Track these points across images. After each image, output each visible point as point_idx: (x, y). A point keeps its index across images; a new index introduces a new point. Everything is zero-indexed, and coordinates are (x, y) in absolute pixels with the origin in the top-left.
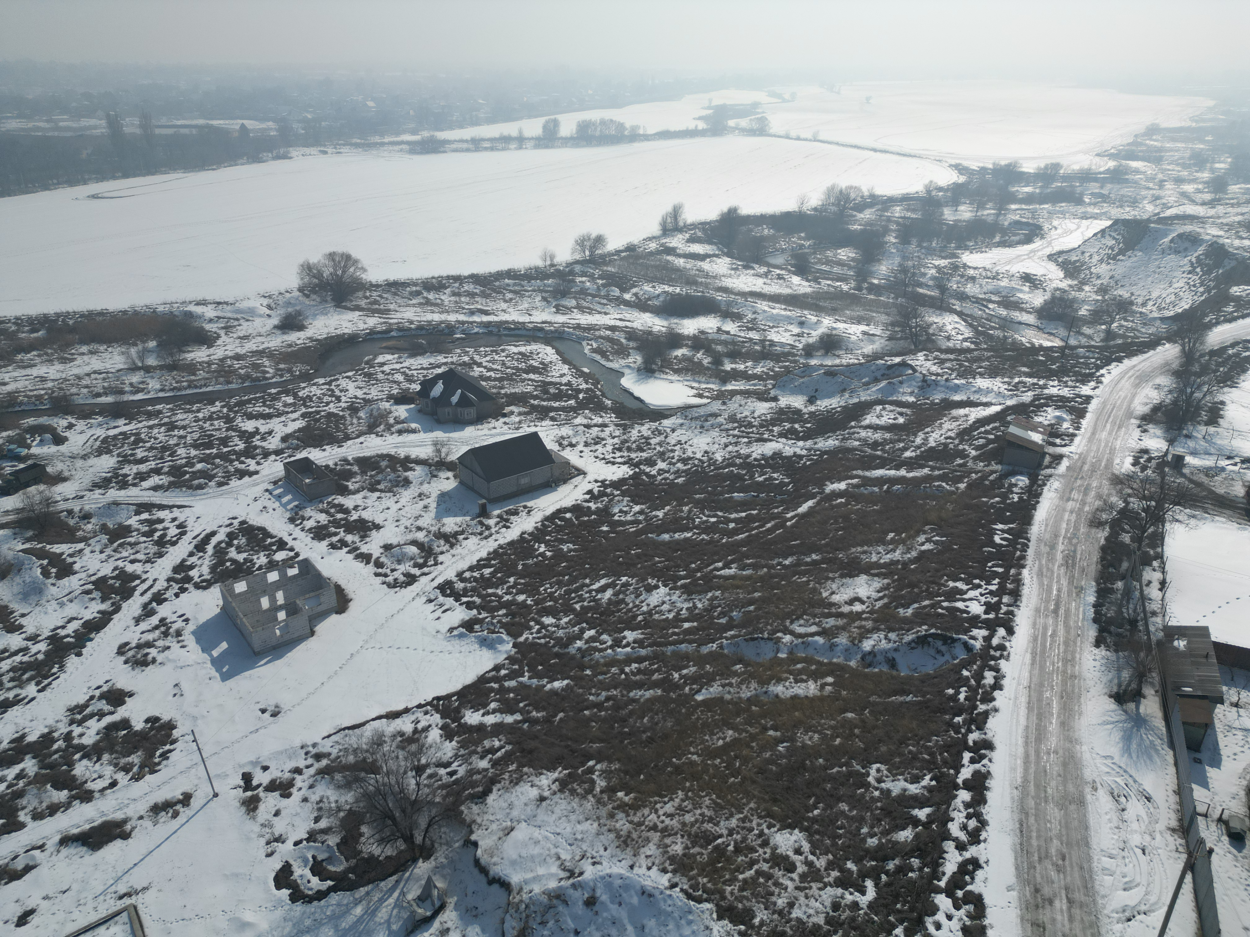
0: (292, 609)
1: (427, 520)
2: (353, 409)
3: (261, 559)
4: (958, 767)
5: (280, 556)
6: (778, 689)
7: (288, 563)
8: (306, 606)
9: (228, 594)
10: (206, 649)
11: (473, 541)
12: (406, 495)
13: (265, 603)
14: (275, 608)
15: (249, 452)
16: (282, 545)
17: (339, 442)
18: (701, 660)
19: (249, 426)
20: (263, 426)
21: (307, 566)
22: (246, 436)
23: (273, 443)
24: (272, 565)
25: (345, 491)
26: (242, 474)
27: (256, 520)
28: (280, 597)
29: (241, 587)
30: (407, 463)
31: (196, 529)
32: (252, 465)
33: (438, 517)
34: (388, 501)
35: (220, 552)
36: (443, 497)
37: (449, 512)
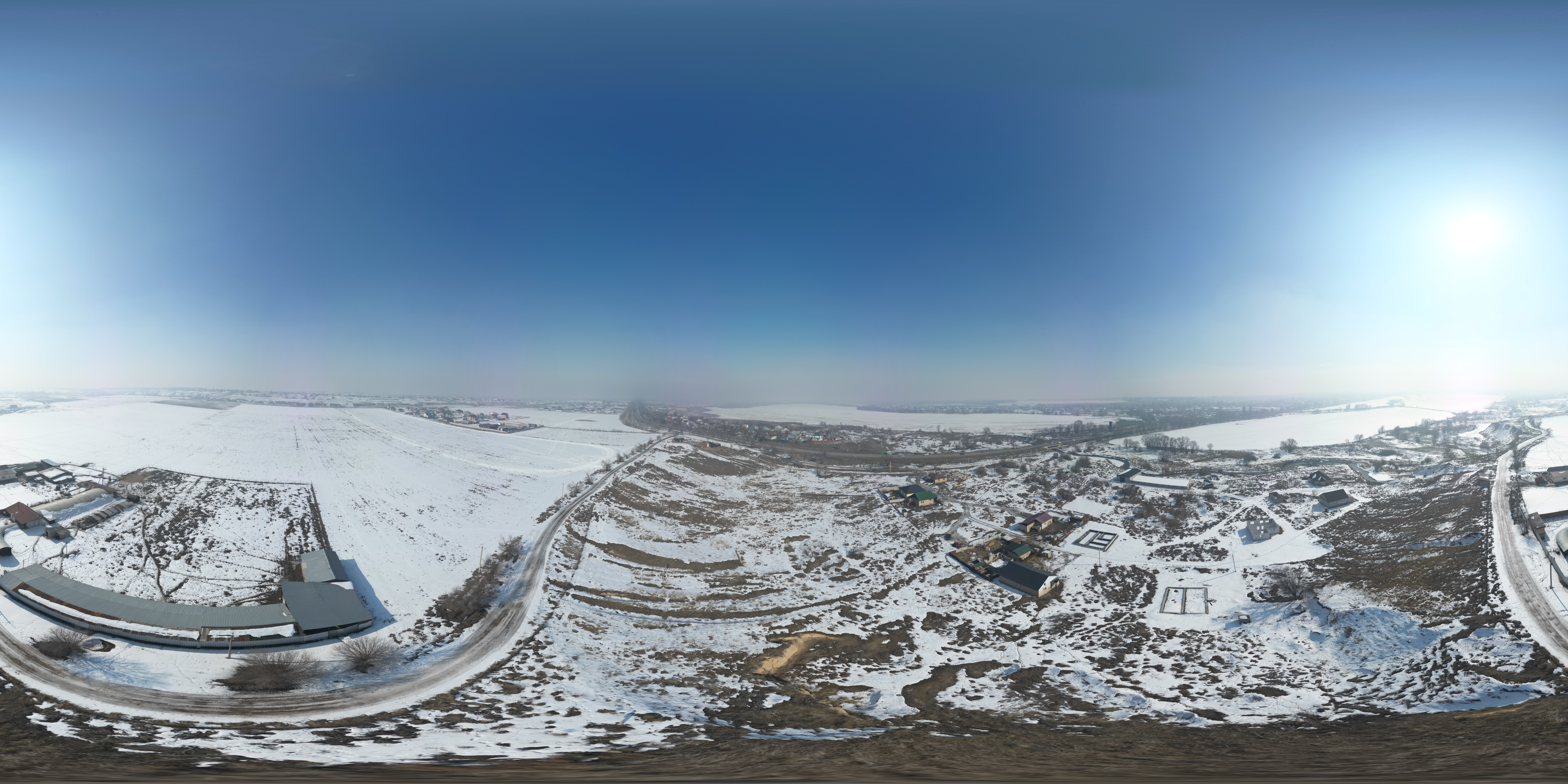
0: (1265, 531)
1: (1309, 512)
2: (1290, 480)
3: (1259, 517)
4: (1486, 564)
5: (1264, 517)
6: (1426, 556)
7: (1266, 519)
8: (1270, 531)
9: (1249, 524)
10: (1240, 536)
11: (1323, 519)
12: (1303, 505)
13: (1258, 528)
14: (1261, 530)
15: (1260, 489)
16: (1265, 514)
17: (1285, 489)
18: (1398, 551)
19: (1262, 482)
20: (1265, 483)
21: (1272, 521)
22: (1261, 485)
23: (1267, 487)
24: (1262, 519)
25: (1285, 502)
26: (1258, 494)
27: (1259, 507)
28: (1263, 527)
29: (1252, 523)
30: (1304, 496)
31: (1244, 506)
32: (1261, 492)
33: (1312, 512)
34: (1298, 506)
35: (1248, 513)
36: (1314, 506)
37: (1316, 510)
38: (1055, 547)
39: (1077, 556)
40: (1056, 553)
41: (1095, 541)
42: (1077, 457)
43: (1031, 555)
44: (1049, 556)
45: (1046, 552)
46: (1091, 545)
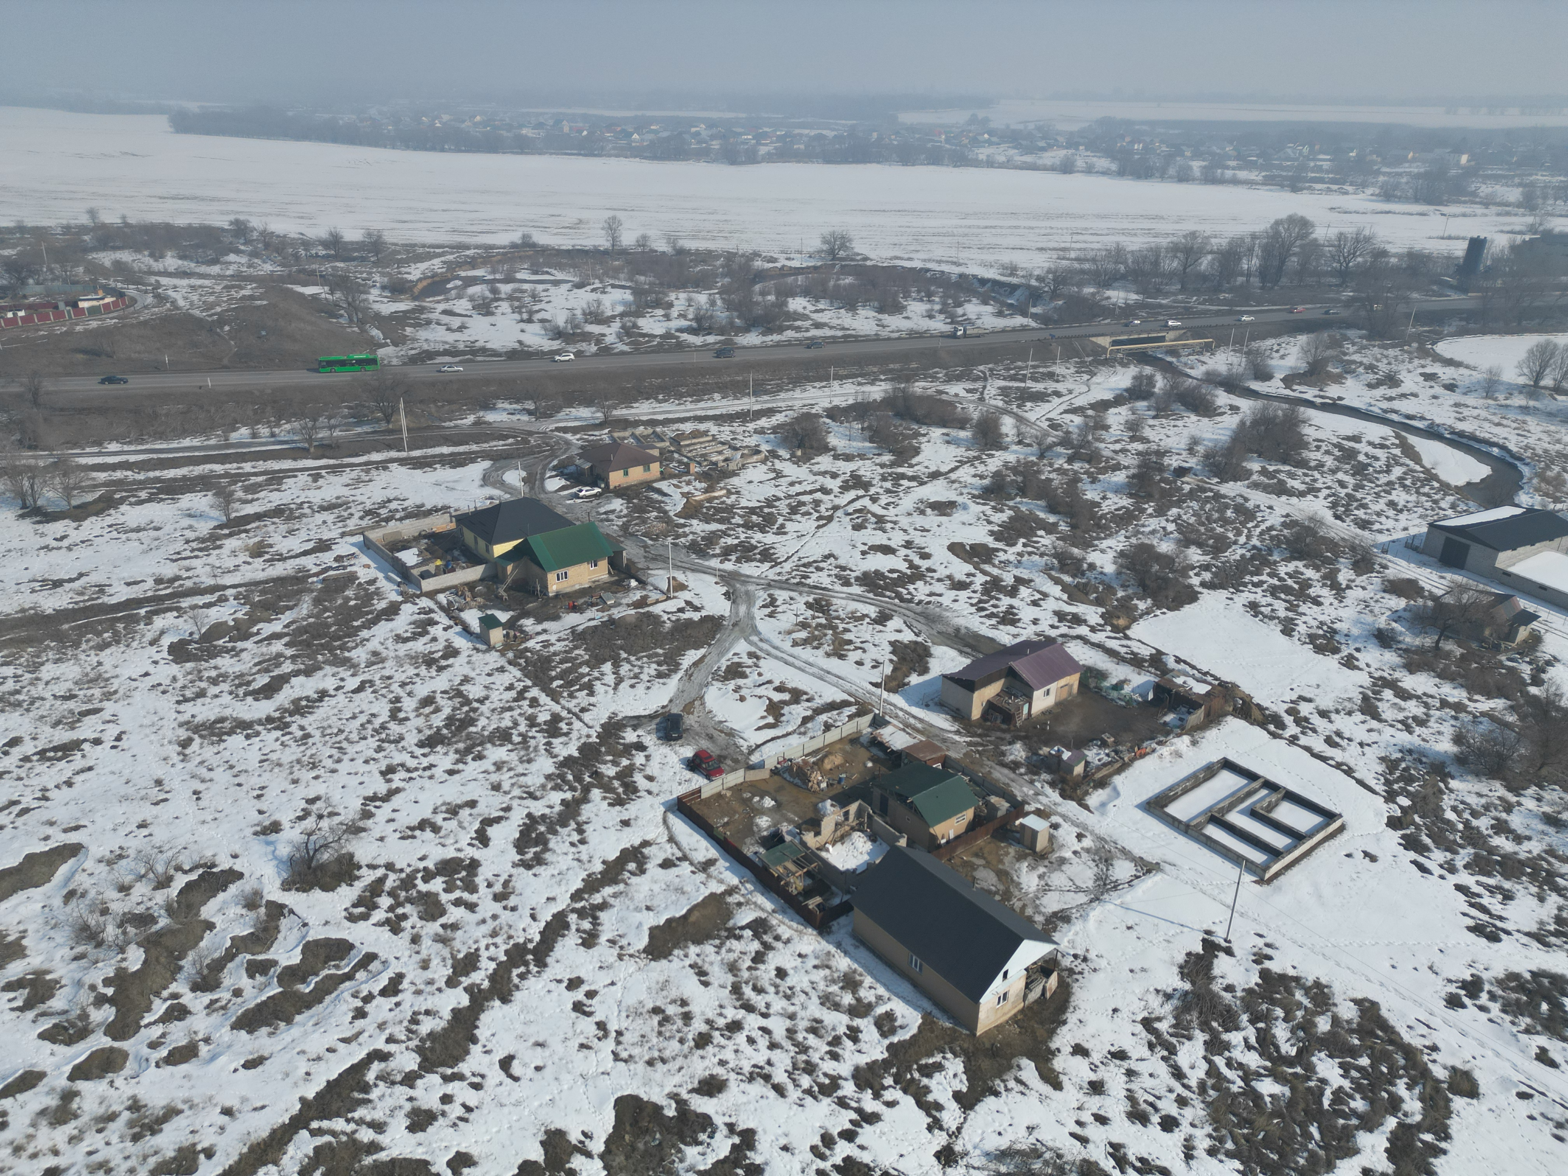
38: (1070, 807)
39: (1147, 868)
40: (1067, 834)
41: (1236, 818)
42: (1246, 405)
43: (974, 826)
44: (1041, 843)
45: (1032, 821)
46: (1213, 832)
